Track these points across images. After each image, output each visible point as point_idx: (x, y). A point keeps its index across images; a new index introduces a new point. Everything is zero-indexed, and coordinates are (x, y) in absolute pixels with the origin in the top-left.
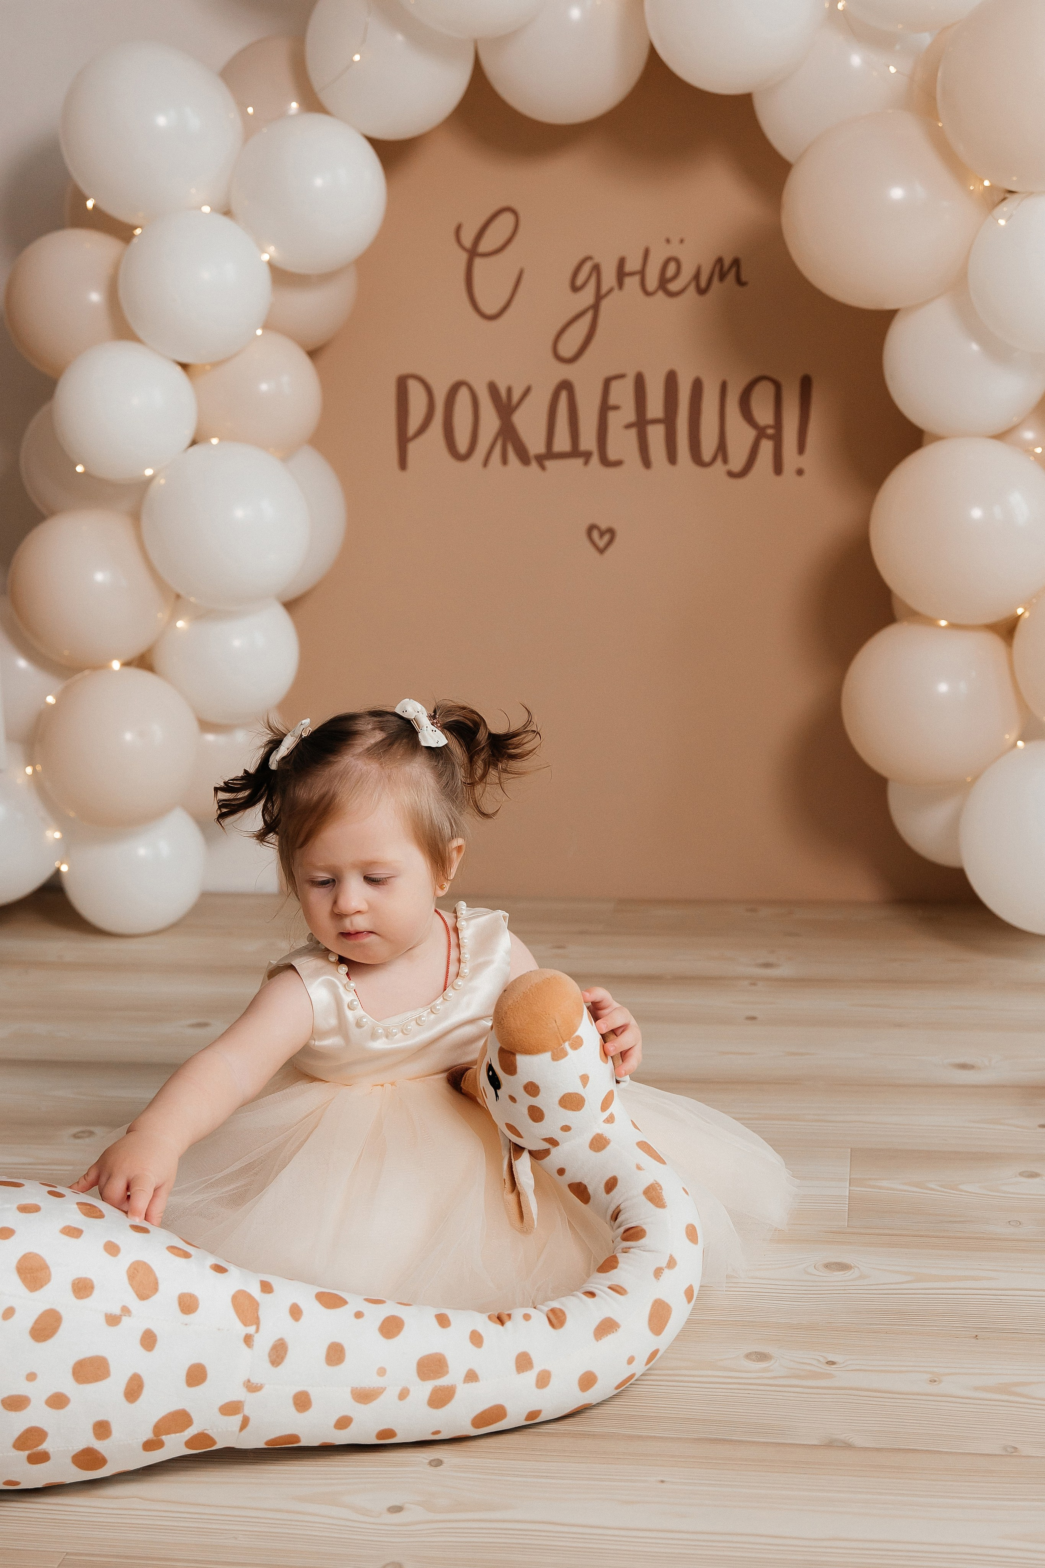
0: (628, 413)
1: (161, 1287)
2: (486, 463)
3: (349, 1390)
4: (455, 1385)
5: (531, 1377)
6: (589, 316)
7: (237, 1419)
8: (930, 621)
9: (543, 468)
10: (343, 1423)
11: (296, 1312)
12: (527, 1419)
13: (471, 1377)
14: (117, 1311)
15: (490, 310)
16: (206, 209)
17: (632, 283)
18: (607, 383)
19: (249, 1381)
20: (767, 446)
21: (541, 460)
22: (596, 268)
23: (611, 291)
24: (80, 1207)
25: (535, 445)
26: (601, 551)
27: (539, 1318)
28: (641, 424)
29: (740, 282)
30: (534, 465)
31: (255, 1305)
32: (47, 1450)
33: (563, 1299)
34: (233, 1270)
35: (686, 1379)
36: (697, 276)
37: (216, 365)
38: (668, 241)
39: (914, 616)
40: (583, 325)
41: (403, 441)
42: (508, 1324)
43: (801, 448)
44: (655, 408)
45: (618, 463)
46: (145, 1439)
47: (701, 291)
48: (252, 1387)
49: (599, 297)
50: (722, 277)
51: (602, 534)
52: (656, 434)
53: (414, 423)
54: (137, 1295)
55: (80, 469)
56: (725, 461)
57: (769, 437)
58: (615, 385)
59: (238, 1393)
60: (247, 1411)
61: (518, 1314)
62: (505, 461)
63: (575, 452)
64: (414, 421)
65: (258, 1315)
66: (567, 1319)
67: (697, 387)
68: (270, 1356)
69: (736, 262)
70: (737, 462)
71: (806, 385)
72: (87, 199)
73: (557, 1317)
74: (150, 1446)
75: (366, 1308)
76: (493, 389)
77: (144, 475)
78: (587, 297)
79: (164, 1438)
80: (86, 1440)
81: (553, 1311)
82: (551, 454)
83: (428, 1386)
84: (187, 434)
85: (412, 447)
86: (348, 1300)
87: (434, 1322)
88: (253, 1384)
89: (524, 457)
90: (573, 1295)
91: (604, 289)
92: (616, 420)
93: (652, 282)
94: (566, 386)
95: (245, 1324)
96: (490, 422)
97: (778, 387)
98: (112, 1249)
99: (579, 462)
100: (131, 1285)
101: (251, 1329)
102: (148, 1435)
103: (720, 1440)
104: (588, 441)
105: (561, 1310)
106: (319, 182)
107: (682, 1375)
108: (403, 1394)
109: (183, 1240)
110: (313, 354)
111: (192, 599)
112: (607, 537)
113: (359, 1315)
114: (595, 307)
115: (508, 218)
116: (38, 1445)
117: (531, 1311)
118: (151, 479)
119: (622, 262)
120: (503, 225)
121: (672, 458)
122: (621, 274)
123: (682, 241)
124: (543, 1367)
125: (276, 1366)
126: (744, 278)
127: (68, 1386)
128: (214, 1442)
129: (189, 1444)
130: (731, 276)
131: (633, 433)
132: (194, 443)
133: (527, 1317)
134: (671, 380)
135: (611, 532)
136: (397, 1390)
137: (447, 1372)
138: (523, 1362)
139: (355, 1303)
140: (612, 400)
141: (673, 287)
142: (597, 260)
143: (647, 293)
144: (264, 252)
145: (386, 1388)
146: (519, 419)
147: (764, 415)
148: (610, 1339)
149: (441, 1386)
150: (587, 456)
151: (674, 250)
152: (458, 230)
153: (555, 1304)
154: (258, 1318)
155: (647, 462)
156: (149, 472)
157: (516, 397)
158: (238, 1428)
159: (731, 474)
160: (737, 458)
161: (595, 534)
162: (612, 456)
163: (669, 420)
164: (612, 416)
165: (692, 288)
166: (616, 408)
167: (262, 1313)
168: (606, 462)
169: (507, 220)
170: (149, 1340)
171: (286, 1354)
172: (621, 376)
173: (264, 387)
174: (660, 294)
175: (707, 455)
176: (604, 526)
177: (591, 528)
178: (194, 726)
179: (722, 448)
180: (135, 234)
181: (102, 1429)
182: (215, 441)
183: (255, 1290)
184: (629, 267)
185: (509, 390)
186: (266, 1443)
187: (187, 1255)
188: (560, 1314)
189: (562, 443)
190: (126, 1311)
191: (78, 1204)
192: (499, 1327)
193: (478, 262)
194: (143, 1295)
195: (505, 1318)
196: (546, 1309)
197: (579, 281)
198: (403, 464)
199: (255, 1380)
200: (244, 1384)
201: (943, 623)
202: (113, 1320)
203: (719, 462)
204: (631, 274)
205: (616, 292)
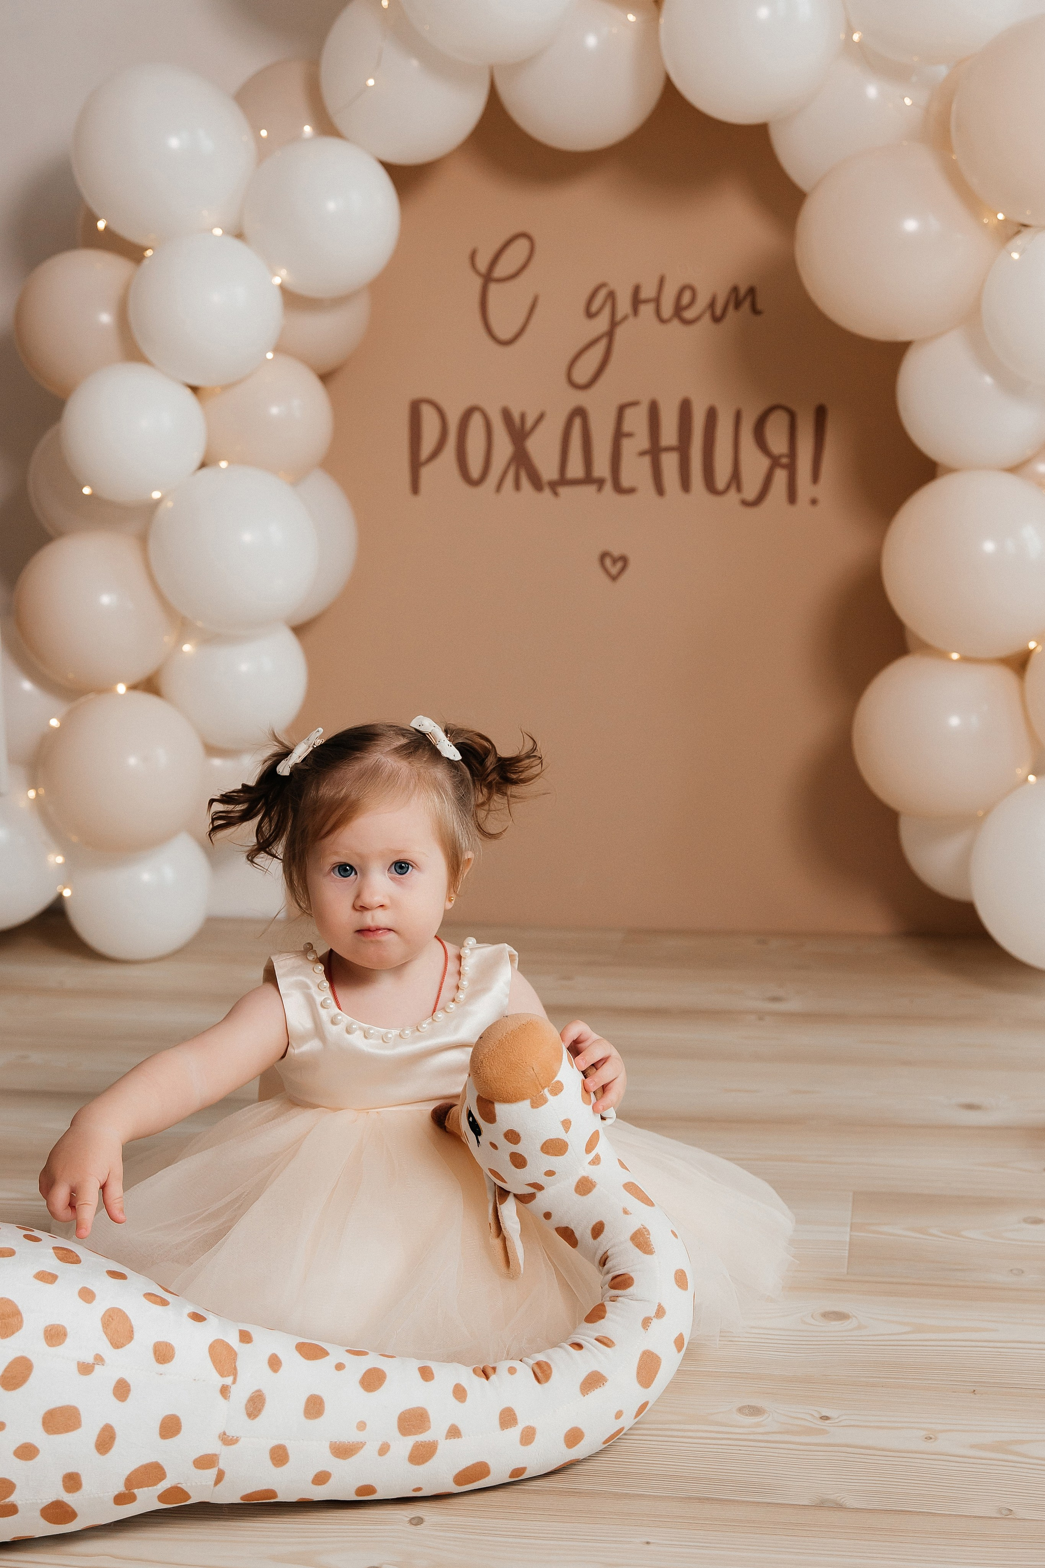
0: (642, 441)
1: (136, 1336)
2: (498, 490)
3: (327, 1444)
4: (437, 1441)
5: (515, 1433)
6: (604, 343)
7: (212, 1473)
8: (942, 655)
9: (556, 494)
10: (321, 1478)
11: (275, 1363)
12: (511, 1477)
13: (454, 1432)
14: (90, 1360)
15: (504, 335)
16: (218, 232)
17: (647, 310)
18: (621, 410)
19: (224, 1434)
20: (781, 476)
21: (554, 486)
22: (611, 295)
23: (625, 318)
24: (56, 1251)
25: (548, 471)
26: (614, 578)
27: (525, 1372)
28: (655, 451)
29: (755, 311)
30: (547, 492)
31: (232, 1354)
32: (15, 1503)
33: (550, 1351)
34: (212, 1319)
35: (676, 1433)
36: (712, 305)
37: (227, 387)
38: (683, 268)
39: (926, 648)
40: (597, 352)
41: (416, 465)
42: (493, 1377)
43: (816, 477)
44: (669, 435)
45: (631, 491)
46: (116, 1493)
47: (717, 320)
48: (227, 1440)
49: (614, 324)
50: (738, 305)
51: (615, 561)
52: (670, 462)
53: (426, 449)
54: (111, 1344)
55: (87, 491)
56: (739, 489)
57: (783, 466)
58: (629, 413)
59: (213, 1446)
60: (222, 1465)
61: (503, 1367)
62: (517, 486)
63: (588, 479)
64: (427, 446)
65: (235, 1366)
66: (553, 1373)
67: (712, 416)
68: (246, 1408)
69: (752, 291)
70: (751, 490)
71: (821, 414)
72: (97, 220)
73: (543, 1372)
74: (121, 1499)
75: (349, 1360)
76: (506, 414)
77: (152, 499)
78: (601, 324)
79: (136, 1491)
80: (56, 1492)
81: (538, 1364)
82: (563, 481)
83: (410, 1441)
84: (196, 457)
85: (426, 473)
86: (329, 1351)
87: (418, 1375)
88: (229, 1436)
89: (537, 483)
90: (560, 1347)
91: (619, 315)
92: (630, 448)
93: (667, 309)
94: (580, 412)
95: (222, 1375)
96: (503, 448)
97: (793, 417)
98: (87, 1295)
99: (592, 489)
100: (106, 1333)
101: (228, 1380)
102: (120, 1488)
103: (708, 1499)
104: (602, 467)
105: (546, 1363)
106: (331, 206)
107: (672, 1430)
108: (384, 1450)
109: (161, 1287)
110: (325, 377)
111: (199, 624)
112: (619, 565)
113: (340, 1367)
114: (610, 334)
115: (523, 244)
116: (5, 1498)
117: (516, 1364)
118: (158, 502)
119: (637, 290)
120: (519, 251)
121: (686, 486)
122: (636, 302)
123: (697, 268)
124: (527, 1424)
125: (253, 1419)
126: (759, 307)
127: (37, 1436)
128: (188, 1497)
129: (162, 1498)
130: (746, 305)
131: (647, 460)
132: (203, 465)
133: (512, 1371)
134: (685, 409)
135: (624, 560)
136: (377, 1445)
137: (429, 1428)
138: (508, 1418)
139: (337, 1354)
140: (627, 427)
141: (688, 314)
142: (613, 285)
143: (662, 321)
144: (275, 275)
145: (366, 1442)
146: (532, 444)
147: (778, 444)
148: (596, 1394)
149: (422, 1442)
150: (600, 483)
151: (689, 278)
152: (474, 253)
153: (540, 1357)
154: (235, 1369)
155: (660, 490)
156: (156, 495)
158: (213, 1483)
159: (745, 503)
160: (751, 487)
161: (608, 562)
162: (625, 482)
163: (683, 449)
164: (626, 443)
165: (707, 317)
166: (629, 435)
167: (239, 1364)
168: (618, 488)
169: (522, 246)
170: (122, 1390)
171: (263, 1406)
172: (636, 403)
173: (274, 410)
174: (676, 323)
175: (721, 482)
176: (616, 553)
177: (604, 556)
178: (199, 750)
179: (736, 478)
180: (146, 255)
181: (72, 1482)
182: (223, 464)
183: (233, 1340)
184: (644, 294)
185: (523, 417)
186: (242, 1498)
187: (164, 1303)
188: (545, 1368)
189: (575, 469)
190: (99, 1359)
191: (54, 1248)
192: (484, 1380)
193: (493, 288)
194: (117, 1345)
195: (489, 1371)
196: (532, 1362)
197: (594, 308)
198: (415, 488)
199: (231, 1433)
200: (219, 1437)
201: (955, 656)
202: (85, 1369)
203: (733, 491)
204: (646, 301)
205: (631, 319)
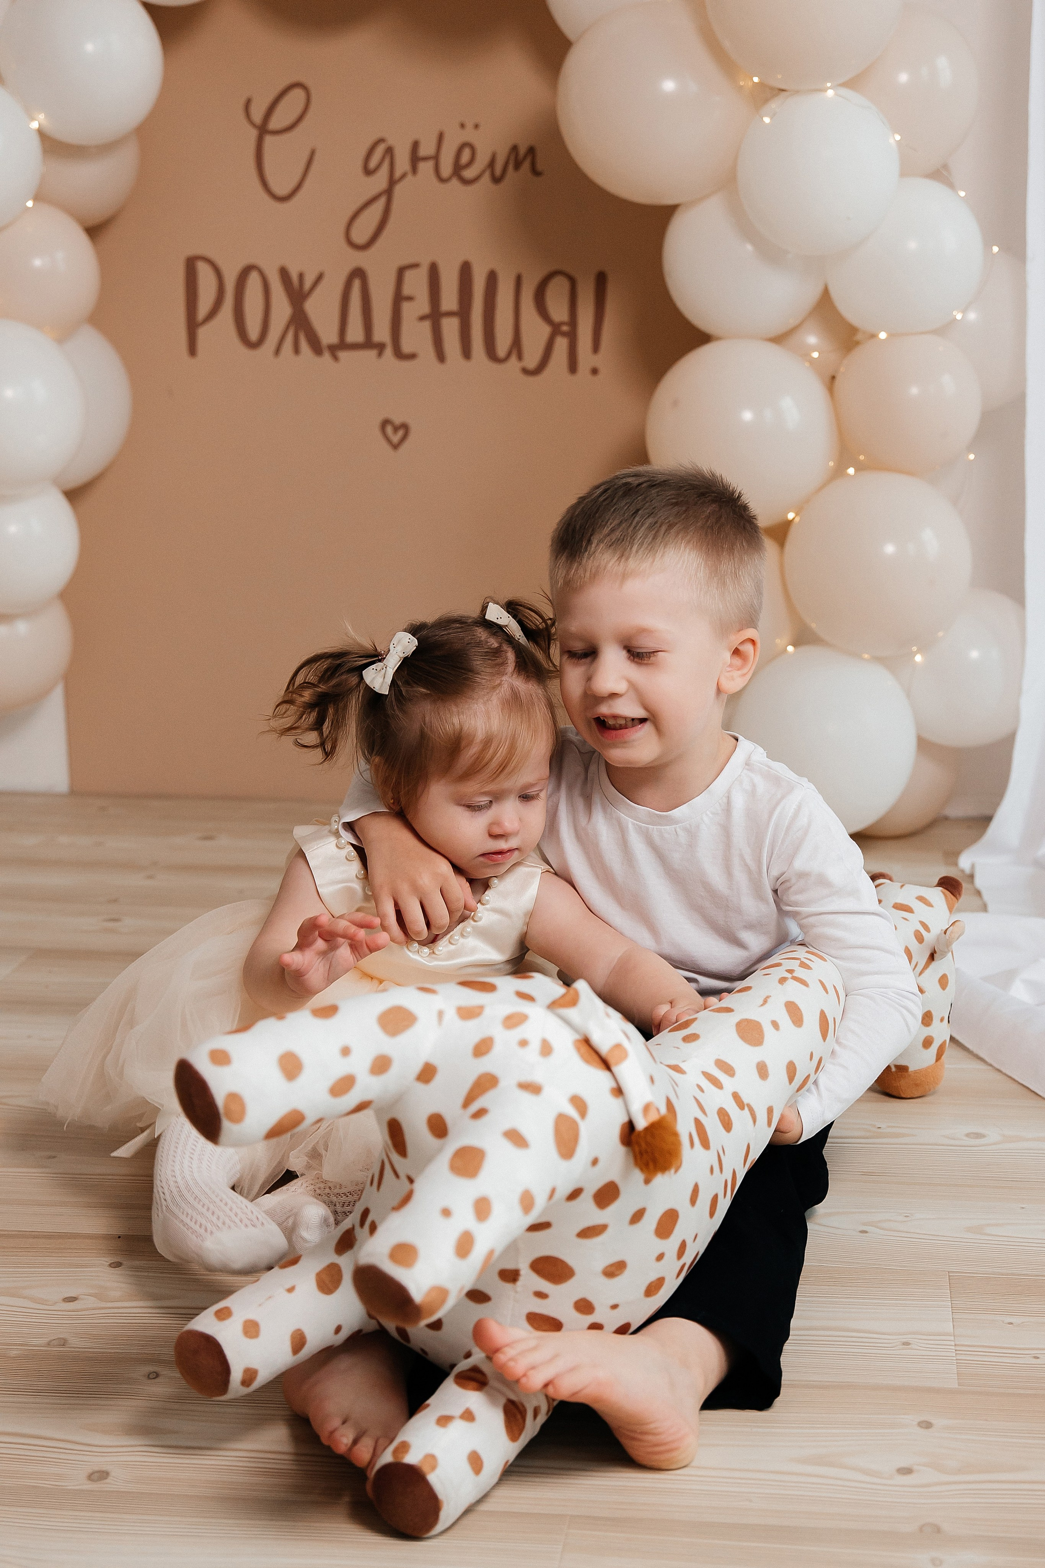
0: (422, 305)
2: (277, 351)
6: (382, 201)
9: (336, 358)
15: (282, 191)
17: (426, 168)
18: (401, 272)
20: (562, 344)
21: (334, 350)
22: (390, 151)
23: (404, 176)
25: (328, 335)
26: (395, 447)
28: (435, 316)
29: (536, 172)
30: (327, 355)
36: (492, 164)
38: (462, 126)
40: (375, 212)
41: (192, 326)
43: (596, 347)
44: (449, 300)
45: (412, 356)
47: (496, 180)
49: (392, 182)
50: (517, 166)
51: (396, 429)
52: (450, 327)
53: (203, 309)
56: (520, 357)
57: (564, 334)
58: (409, 275)
62: (297, 350)
63: (368, 343)
64: (204, 306)
67: (492, 279)
69: (531, 151)
70: (532, 359)
71: (601, 280)
76: (284, 273)
78: (380, 181)
82: (342, 345)
85: (203, 333)
89: (317, 347)
91: (398, 174)
92: (410, 311)
93: (446, 169)
94: (359, 273)
96: (282, 310)
97: (573, 282)
99: (373, 353)
104: (382, 332)
106: (89, 47)
110: (92, 231)
112: (401, 433)
114: (389, 192)
115: (298, 95)
119: (416, 145)
120: (294, 101)
121: (467, 353)
122: (415, 159)
123: (476, 126)
126: (539, 167)
130: (526, 165)
131: (427, 325)
134: (466, 270)
135: (405, 427)
140: (406, 291)
141: (468, 174)
142: (391, 142)
143: (442, 180)
144: (33, 119)
146: (310, 306)
147: (559, 312)
150: (380, 348)
151: (469, 135)
152: (248, 103)
155: (441, 356)
157: (308, 284)
159: (526, 372)
160: (532, 355)
161: (389, 430)
162: (406, 348)
163: (463, 313)
164: (406, 306)
165: (487, 176)
166: (410, 299)
168: (399, 354)
169: (297, 97)
172: (415, 266)
173: (38, 262)
174: (455, 182)
175: (501, 351)
176: (397, 421)
177: (385, 423)
179: (517, 344)
184: (423, 152)
185: (301, 276)
189: (355, 333)
193: (269, 140)
197: (373, 164)
198: (192, 350)
203: (514, 358)
204: (425, 159)
205: (410, 177)
